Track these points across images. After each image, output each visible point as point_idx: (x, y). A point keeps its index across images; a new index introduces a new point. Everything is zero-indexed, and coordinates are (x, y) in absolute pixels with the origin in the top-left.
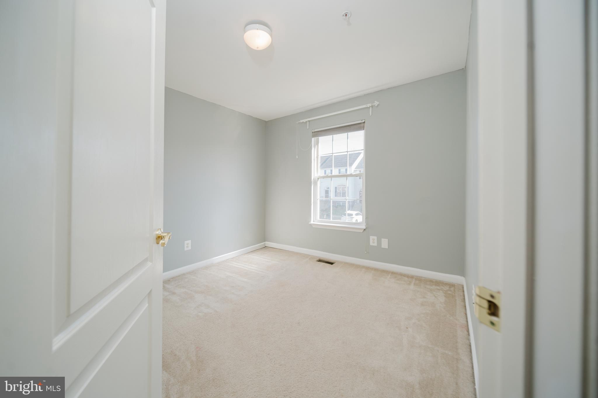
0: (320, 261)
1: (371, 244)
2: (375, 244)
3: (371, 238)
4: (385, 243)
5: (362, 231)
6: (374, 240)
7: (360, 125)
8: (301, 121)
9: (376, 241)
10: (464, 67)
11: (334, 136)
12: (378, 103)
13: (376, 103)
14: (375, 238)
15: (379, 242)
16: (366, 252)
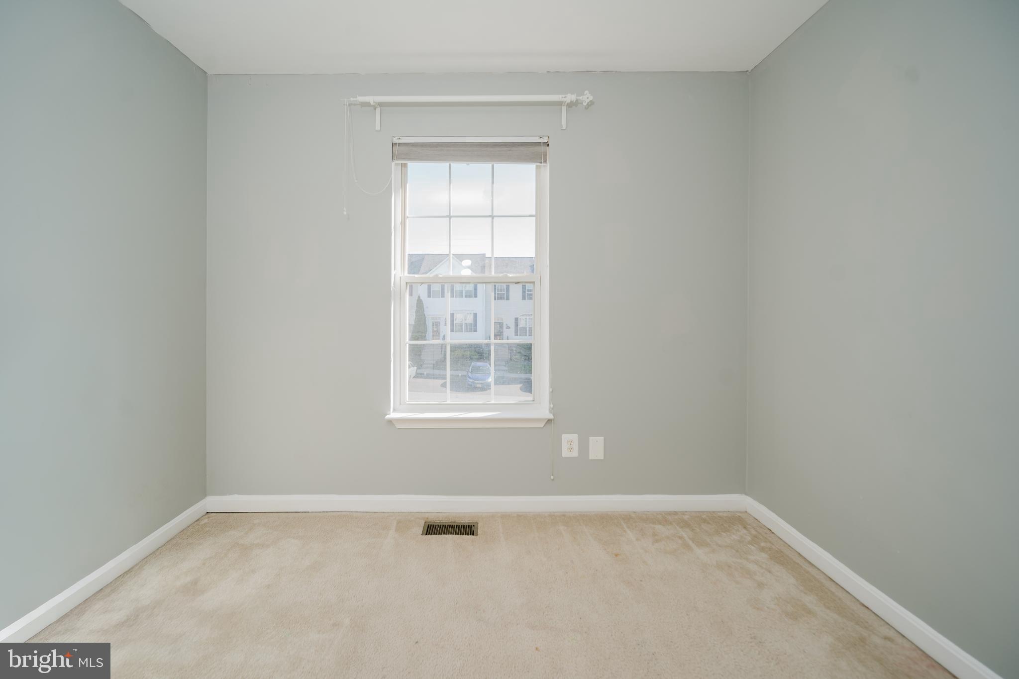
0: (432, 529)
1: (565, 453)
2: (575, 454)
3: (565, 437)
4: (597, 448)
5: (541, 425)
6: (570, 442)
7: (537, 149)
8: (361, 99)
9: (575, 446)
10: (750, 70)
11: (455, 166)
12: (591, 98)
13: (587, 97)
14: (574, 437)
15: (584, 447)
16: (552, 477)
